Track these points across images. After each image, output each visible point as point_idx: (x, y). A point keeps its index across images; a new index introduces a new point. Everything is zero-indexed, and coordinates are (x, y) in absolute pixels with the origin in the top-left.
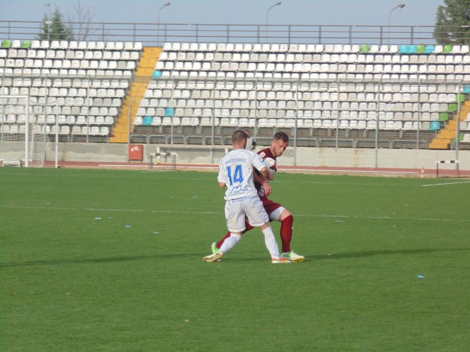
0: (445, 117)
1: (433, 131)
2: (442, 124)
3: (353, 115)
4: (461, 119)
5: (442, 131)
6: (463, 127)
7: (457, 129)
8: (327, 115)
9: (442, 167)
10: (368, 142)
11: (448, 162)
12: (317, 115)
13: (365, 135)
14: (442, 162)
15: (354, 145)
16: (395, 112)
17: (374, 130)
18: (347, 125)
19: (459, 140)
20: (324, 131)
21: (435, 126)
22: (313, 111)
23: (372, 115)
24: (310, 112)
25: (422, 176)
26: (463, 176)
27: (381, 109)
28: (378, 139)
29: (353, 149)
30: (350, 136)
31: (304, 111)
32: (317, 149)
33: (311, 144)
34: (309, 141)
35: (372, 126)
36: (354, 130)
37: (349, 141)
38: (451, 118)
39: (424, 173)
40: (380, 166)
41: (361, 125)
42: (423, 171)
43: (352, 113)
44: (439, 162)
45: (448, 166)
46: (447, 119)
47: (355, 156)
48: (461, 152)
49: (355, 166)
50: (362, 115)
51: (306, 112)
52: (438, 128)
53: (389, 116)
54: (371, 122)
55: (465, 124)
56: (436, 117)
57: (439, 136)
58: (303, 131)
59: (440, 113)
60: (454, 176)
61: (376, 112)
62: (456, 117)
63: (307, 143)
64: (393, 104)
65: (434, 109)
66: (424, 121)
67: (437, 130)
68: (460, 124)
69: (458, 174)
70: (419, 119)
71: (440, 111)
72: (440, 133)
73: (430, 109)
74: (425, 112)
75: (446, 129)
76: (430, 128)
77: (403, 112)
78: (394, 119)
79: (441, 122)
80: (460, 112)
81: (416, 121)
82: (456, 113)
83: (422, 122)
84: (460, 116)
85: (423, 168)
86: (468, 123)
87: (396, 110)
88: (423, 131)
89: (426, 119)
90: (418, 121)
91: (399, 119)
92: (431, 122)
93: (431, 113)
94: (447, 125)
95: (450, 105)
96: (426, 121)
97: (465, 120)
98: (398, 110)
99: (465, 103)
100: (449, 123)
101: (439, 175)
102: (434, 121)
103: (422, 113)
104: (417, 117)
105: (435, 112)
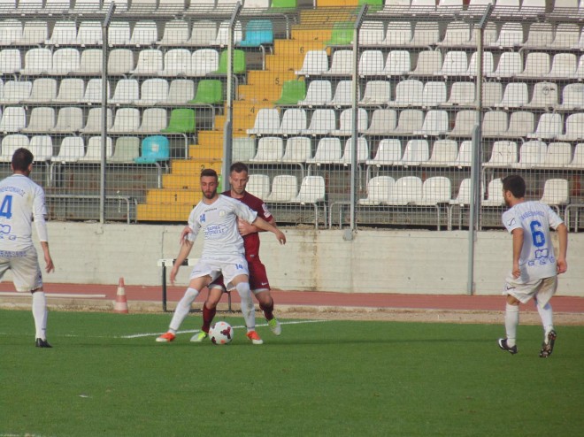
0: (184, 122)
1: (150, 166)
2: (178, 145)
4: (236, 126)
5: (176, 164)
6: (243, 152)
7: (224, 159)
21: (156, 150)
25: (119, 307)
38: (203, 126)
39: (125, 299)
42: (120, 291)
44: (169, 263)
46: (190, 127)
52: (165, 157)
55: (250, 143)
56: (156, 121)
57: (168, 181)
59: (169, 109)
62: (221, 122)
64: (25, 80)
65: (150, 98)
66: (121, 135)
67: (162, 163)
68: (233, 143)
69: (230, 302)
70: (106, 128)
71: (169, 102)
72: (170, 171)
73: (140, 98)
74: (123, 106)
75: (190, 159)
76: (140, 155)
77: (57, 107)
78: (30, 130)
79: (172, 138)
80: (232, 105)
81: (96, 135)
82: (220, 108)
83: (115, 137)
84: (231, 119)
85: (122, 281)
86: (257, 139)
87: (35, 101)
88: (116, 165)
89: (126, 129)
90: (103, 134)
91: (45, 130)
92: (142, 137)
93: (141, 109)
94: (191, 146)
95: (202, 83)
96: (126, 135)
97: (248, 132)
98: (40, 101)
99: (247, 79)
100: (197, 140)
101: (167, 302)
102: (149, 135)
103: (115, 108)
104: (100, 121)
105: (156, 106)
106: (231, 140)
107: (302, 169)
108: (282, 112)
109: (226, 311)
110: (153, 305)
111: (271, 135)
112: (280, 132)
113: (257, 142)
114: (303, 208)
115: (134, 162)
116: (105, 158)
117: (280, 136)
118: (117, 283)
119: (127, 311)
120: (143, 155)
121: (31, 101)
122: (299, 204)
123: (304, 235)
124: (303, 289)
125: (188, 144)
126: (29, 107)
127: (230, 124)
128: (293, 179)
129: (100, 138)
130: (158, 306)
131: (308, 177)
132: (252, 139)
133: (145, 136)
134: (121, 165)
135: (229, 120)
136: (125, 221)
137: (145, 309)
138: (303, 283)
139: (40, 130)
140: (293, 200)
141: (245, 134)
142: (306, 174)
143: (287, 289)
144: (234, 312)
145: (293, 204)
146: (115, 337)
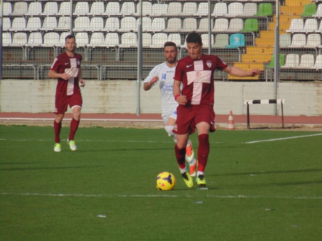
0: (253, 26)
1: (235, 50)
2: (249, 38)
3: (97, 23)
4: (281, 28)
5: (249, 49)
6: (285, 42)
7: (275, 46)
8: (50, 23)
9: (255, 110)
10: (123, 69)
11: (265, 102)
12: (34, 24)
13: (117, 58)
14: (255, 102)
15: (100, 75)
16: (169, 17)
17: (133, 49)
18: (87, 41)
19: (278, 64)
20: (47, 52)
21: (237, 41)
22: (27, 18)
23: (129, 24)
24: (23, 20)
25: (230, 126)
26: (290, 125)
27: (145, 13)
28: (141, 63)
29: (99, 82)
30: (91, 60)
31: (12, 18)
32: (36, 83)
33: (25, 73)
34: (22, 69)
35: (129, 41)
36: (98, 48)
37: (91, 69)
38: (263, 28)
39: (233, 122)
40: (145, 111)
41: (111, 41)
42: (230, 118)
43: (94, 19)
44: (250, 103)
45: (265, 109)
46: (256, 29)
47: (101, 94)
48: (283, 85)
49: (102, 112)
50: (112, 24)
51: (16, 19)
52: (243, 44)
53: (159, 24)
54: (129, 34)
55: (288, 37)
56: (237, 25)
57: (245, 57)
58: (12, 52)
59: (244, 19)
60: (275, 125)
61: (137, 18)
62: (273, 26)
63: (17, 73)
64: (163, 3)
65: (234, 13)
66: (219, 33)
67: (241, 48)
68: (280, 37)
69: (283, 123)
70: (211, 29)
71: (245, 15)
72: (246, 53)
73: (228, 13)
74: (219, 17)
75: (256, 46)
76: (229, 44)
77: (182, 18)
78: (168, 30)
79: (247, 35)
80: (279, 17)
81: (206, 33)
82: (271, 19)
83: (215, 34)
84: (279, 24)
85: (231, 112)
86: (292, 35)
87: (171, 15)
88: (217, 49)
89: (222, 30)
90: (209, 33)
91: (176, 30)
92: (230, 34)
93: (229, 19)
94: (256, 39)
95: (261, 5)
96: (222, 33)
97: (287, 31)
98: (174, 14)
99: (285, 3)
100: (259, 36)
101: (250, 124)
102: (235, 33)
103: (215, 19)
104: (208, 25)
105: (237, 17)
106: (279, 35)
107: (316, 51)
108: (305, 21)
109: (281, 128)
110: (241, 125)
111: (300, 33)
112: (304, 31)
113: (292, 36)
114: (317, 72)
115: (226, 48)
116: (211, 45)
117: (305, 33)
118: (229, 114)
119: (234, 129)
120: (231, 43)
121: (169, 14)
122: (315, 70)
123: (318, 86)
124: (318, 115)
125: (255, 38)
126: (168, 18)
127: (278, 27)
128: (312, 56)
129: (208, 35)
130: (244, 126)
131: (320, 55)
132: (289, 35)
133: (232, 33)
134: (219, 49)
135: (277, 25)
136: (222, 80)
137: (237, 127)
138: (318, 112)
139: (174, 30)
140: (312, 68)
141: (285, 32)
142: (318, 54)
143: (310, 115)
144: (285, 128)
145: (312, 69)
146: (242, 143)
